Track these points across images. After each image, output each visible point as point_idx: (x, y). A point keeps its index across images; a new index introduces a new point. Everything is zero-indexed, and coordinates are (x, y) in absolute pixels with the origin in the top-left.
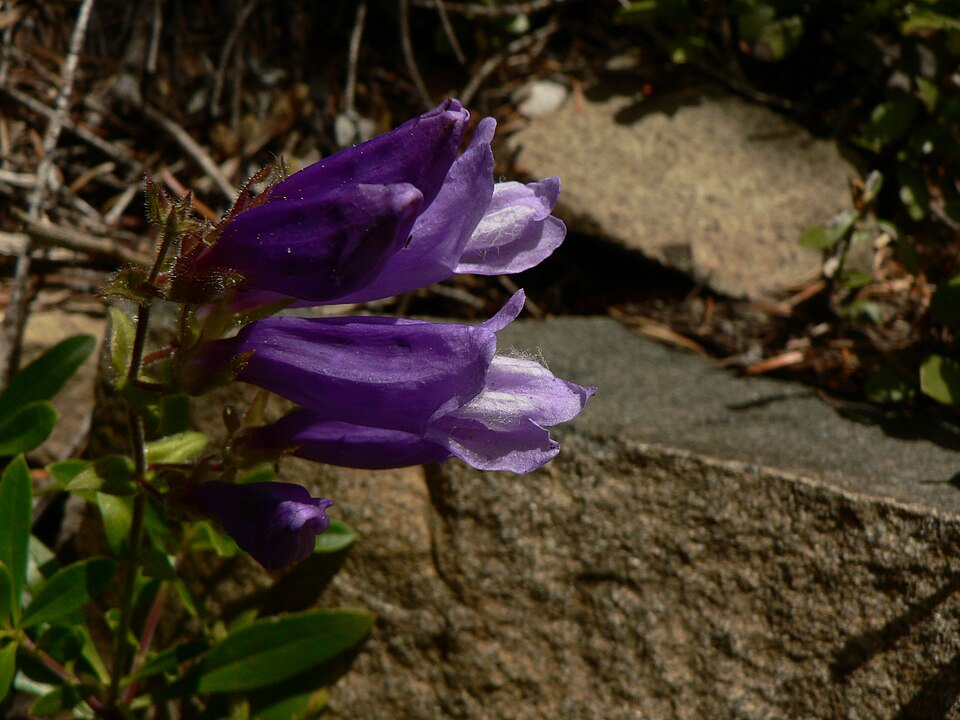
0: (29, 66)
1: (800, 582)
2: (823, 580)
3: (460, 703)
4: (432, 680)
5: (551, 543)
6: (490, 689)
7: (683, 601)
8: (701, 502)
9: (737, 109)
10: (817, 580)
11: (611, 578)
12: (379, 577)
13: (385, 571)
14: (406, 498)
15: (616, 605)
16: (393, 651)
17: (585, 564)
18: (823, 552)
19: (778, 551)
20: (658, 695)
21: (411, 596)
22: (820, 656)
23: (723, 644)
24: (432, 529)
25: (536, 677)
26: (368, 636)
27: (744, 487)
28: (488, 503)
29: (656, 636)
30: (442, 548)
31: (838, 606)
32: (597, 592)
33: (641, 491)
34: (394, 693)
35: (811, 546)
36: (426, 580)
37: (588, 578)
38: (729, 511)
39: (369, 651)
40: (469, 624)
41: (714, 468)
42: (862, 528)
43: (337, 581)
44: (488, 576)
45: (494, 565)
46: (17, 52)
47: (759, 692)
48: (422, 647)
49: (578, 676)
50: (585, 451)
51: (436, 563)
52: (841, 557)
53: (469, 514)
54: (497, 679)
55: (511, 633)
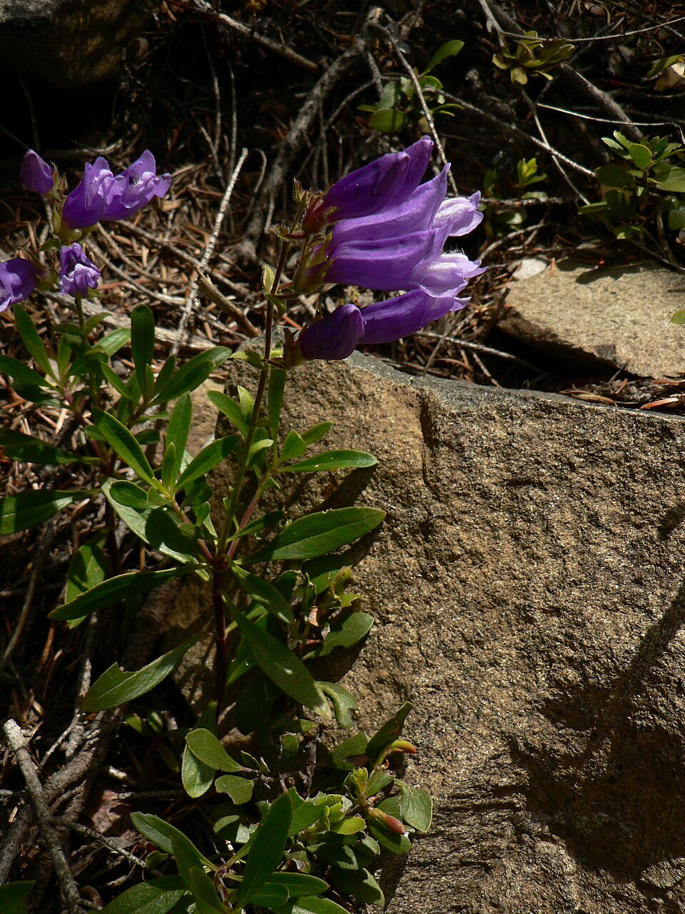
0: (183, 234)
1: (639, 477)
2: (653, 474)
3: (434, 569)
4: (418, 555)
5: (494, 461)
6: (453, 557)
7: (571, 495)
8: (582, 431)
9: (664, 275)
10: (649, 474)
11: (528, 482)
12: (390, 489)
13: (393, 484)
14: (410, 439)
15: (531, 499)
16: (395, 537)
17: (513, 473)
18: (653, 457)
19: (627, 459)
20: (555, 556)
21: (408, 499)
22: (652, 523)
23: (594, 519)
24: (423, 456)
25: (482, 550)
26: (380, 528)
27: (608, 421)
28: (457, 436)
29: (555, 516)
30: (429, 466)
31: (662, 490)
32: (520, 492)
33: (547, 427)
34: (394, 566)
35: (645, 453)
36: (418, 487)
37: (515, 483)
38: (598, 436)
39: (380, 540)
40: (442, 514)
41: (589, 410)
42: (674, 439)
43: (364, 493)
44: (456, 482)
45: (459, 475)
46: (177, 227)
47: (616, 549)
48: (413, 533)
49: (507, 546)
50: (515, 405)
51: (425, 477)
52: (663, 459)
53: (445, 443)
54: (458, 551)
55: (467, 519)
